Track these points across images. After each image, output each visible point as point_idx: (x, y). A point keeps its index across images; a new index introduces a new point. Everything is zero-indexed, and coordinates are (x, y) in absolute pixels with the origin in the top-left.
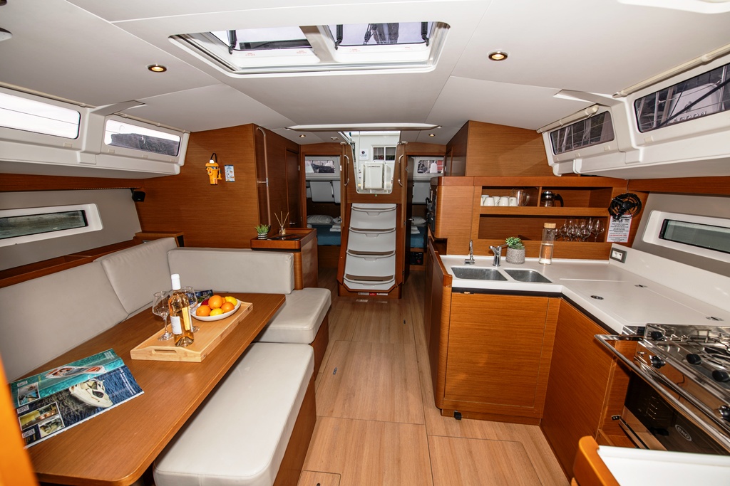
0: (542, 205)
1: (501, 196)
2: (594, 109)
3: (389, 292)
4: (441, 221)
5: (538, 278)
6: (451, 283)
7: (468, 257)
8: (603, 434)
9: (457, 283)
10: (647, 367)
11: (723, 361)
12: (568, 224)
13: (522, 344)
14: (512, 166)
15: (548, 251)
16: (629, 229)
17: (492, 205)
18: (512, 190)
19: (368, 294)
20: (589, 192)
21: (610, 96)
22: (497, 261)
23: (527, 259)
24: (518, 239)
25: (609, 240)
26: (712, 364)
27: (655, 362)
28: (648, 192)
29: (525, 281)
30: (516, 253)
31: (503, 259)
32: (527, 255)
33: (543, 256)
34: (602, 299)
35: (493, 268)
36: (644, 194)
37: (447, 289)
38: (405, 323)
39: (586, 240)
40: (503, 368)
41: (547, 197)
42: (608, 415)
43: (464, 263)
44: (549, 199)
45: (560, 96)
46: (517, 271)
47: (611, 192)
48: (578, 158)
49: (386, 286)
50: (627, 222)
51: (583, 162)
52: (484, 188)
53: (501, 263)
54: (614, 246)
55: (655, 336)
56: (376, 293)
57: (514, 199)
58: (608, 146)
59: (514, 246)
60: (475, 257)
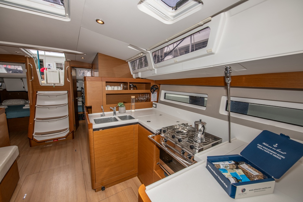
0: (130, 89)
1: (115, 86)
2: (142, 54)
3: (66, 137)
4: (88, 98)
5: (131, 118)
6: (92, 127)
7: (102, 113)
8: (155, 171)
9: (95, 126)
10: (163, 143)
11: (180, 135)
12: (140, 96)
13: (127, 146)
14: (118, 74)
15: (133, 107)
16: (156, 97)
17: (111, 90)
18: (119, 84)
19: (52, 141)
20: (145, 84)
21: (145, 50)
22: (115, 113)
23: (127, 111)
24: (122, 103)
25: (152, 101)
26: (178, 137)
27: (165, 140)
28: (160, 84)
29: (126, 120)
30: (122, 109)
31: (117, 112)
32: (127, 109)
33: (132, 109)
34: (150, 122)
35: (113, 117)
36: (159, 85)
37: (91, 130)
38: (76, 151)
39: (145, 102)
40: (121, 159)
41: (132, 86)
42: (156, 164)
43: (100, 116)
44: (132, 87)
45: (129, 47)
46: (123, 116)
47: (150, 84)
48: (139, 72)
49: (64, 134)
50: (156, 94)
51: (141, 74)
52: (106, 82)
53: (116, 114)
54: (153, 103)
55: (164, 132)
56: (58, 139)
57: (120, 87)
58: (147, 68)
59: (121, 106)
60: (105, 113)
